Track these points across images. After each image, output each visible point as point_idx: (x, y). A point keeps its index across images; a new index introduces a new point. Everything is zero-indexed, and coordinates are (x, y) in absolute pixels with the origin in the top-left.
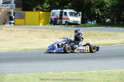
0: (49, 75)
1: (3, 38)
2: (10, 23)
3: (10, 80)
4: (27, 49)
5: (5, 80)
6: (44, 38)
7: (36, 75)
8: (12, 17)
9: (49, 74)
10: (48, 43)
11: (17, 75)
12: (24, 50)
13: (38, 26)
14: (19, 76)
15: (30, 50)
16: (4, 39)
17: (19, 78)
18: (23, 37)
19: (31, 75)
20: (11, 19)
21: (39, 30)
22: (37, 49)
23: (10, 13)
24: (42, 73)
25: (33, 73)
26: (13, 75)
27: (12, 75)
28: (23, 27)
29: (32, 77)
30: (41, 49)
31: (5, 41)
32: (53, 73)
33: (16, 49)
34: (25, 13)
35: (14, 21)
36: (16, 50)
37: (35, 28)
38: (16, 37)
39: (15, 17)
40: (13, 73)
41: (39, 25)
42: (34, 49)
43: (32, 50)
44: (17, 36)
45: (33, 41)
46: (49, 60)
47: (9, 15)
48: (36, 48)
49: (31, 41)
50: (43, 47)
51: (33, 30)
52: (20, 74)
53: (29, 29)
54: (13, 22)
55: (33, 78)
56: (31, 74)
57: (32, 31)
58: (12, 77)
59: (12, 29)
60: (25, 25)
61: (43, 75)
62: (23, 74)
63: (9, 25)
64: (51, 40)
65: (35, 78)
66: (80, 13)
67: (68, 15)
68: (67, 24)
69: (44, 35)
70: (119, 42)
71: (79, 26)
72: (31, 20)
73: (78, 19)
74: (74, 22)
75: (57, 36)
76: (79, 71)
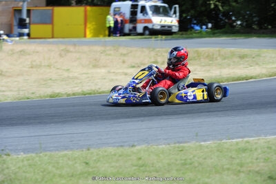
0: (106, 154)
1: (4, 70)
2: (21, 35)
3: (19, 168)
4: (58, 95)
5: (8, 168)
6: (95, 66)
7: (77, 153)
8: (25, 20)
9: (105, 152)
10: (105, 79)
11: (34, 155)
12: (51, 96)
13: (83, 39)
14: (40, 157)
15: (65, 97)
16: (6, 72)
17: (39, 163)
18: (49, 66)
19: (65, 155)
20: (22, 24)
21: (85, 48)
22: (79, 94)
23: (19, 11)
24: (92, 150)
25: (72, 149)
26: (24, 156)
27: (22, 156)
28: (50, 43)
29: (69, 159)
30: (90, 94)
31: (9, 76)
32: (115, 148)
33: (33, 93)
34: (53, 10)
35: (29, 28)
36: (33, 96)
37: (75, 45)
38: (32, 67)
39: (30, 20)
40: (25, 151)
41: (85, 36)
42: (74, 94)
43: (69, 95)
44: (34, 63)
45: (71, 75)
46: (107, 119)
47: (18, 17)
48: (78, 90)
49: (66, 74)
50: (93, 88)
51: (71, 48)
52: (41, 153)
53: (63, 47)
54: (26, 31)
55: (70, 163)
56: (66, 152)
57: (68, 51)
58: (23, 161)
59: (24, 47)
60: (53, 37)
61: (92, 153)
62: (48, 153)
63: (18, 38)
64: (113, 71)
65: (76, 163)
66: (175, 8)
67: (150, 13)
68: (147, 32)
69: (96, 60)
70: (264, 71)
71: (174, 36)
72: (68, 25)
73: (172, 21)
74: (163, 28)
75: (124, 62)
76: (175, 143)
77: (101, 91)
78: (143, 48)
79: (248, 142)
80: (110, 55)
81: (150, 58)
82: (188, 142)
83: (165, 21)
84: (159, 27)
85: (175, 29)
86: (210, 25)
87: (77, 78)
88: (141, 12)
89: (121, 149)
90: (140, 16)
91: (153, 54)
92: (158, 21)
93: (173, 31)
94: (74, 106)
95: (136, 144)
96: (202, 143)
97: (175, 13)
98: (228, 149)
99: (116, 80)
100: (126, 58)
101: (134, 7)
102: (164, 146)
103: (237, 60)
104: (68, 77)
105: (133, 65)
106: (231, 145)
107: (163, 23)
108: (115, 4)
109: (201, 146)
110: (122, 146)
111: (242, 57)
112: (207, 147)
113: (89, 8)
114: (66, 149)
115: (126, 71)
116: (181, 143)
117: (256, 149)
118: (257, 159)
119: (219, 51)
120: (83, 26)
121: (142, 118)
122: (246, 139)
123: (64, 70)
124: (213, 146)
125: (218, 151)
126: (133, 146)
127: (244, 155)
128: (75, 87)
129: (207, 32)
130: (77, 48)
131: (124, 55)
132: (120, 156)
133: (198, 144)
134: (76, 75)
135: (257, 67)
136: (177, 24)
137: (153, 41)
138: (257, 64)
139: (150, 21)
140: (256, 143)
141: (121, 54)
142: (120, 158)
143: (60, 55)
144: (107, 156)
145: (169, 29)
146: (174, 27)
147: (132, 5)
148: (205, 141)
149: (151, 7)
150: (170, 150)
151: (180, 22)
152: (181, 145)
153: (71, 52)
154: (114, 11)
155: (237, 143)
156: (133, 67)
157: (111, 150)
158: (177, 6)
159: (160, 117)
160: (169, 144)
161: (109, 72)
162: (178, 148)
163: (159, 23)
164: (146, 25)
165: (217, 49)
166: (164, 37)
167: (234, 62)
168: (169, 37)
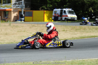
41: (44, 21)
54: (23, 19)
67: (67, 13)
68: (66, 20)
72: (38, 17)
73: (75, 16)
74: (72, 19)
84: (70, 18)
85: (76, 19)
86: (89, 18)
88: (64, 13)
90: (63, 14)
92: (70, 16)
101: (62, 11)
107: (72, 17)
136: (77, 17)
137: (66, 23)
145: (74, 19)
147: (61, 10)
163: (70, 17)
164: (66, 17)
166: (70, 22)
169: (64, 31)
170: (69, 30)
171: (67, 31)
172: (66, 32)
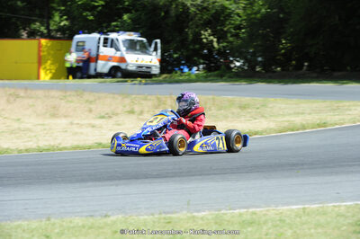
0: (72, 225)
4: (7, 150)
6: (54, 116)
7: (34, 224)
9: (71, 222)
10: (66, 131)
13: (36, 82)
15: (16, 153)
19: (19, 226)
21: (40, 93)
22: (34, 150)
24: (53, 220)
25: (26, 219)
30: (48, 150)
32: (84, 218)
37: (26, 89)
41: (38, 78)
42: (27, 150)
43: (20, 151)
45: (22, 126)
46: (71, 182)
48: (32, 145)
49: (16, 125)
50: (52, 143)
51: (22, 93)
53: (12, 91)
55: (26, 236)
56: (19, 222)
57: (18, 96)
61: (54, 224)
64: (76, 122)
65: (33, 236)
66: (156, 43)
67: (123, 49)
68: (119, 74)
69: (54, 107)
70: (272, 125)
71: (154, 79)
72: (16, 63)
73: (152, 60)
74: (141, 69)
75: (90, 111)
76: (160, 214)
77: (61, 146)
78: (114, 94)
79: (254, 213)
80: (71, 102)
81: (125, 106)
82: (177, 212)
83: (143, 60)
84: (134, 68)
85: (156, 71)
86: (201, 66)
87: (30, 130)
89: (91, 220)
91: (127, 101)
92: (134, 60)
93: (153, 72)
94: (28, 165)
95: (109, 213)
96: (195, 214)
97: (156, 49)
98: (229, 221)
99: (82, 133)
100: (93, 106)
102: (146, 217)
103: (236, 110)
104: (19, 129)
105: (103, 114)
106: (233, 217)
107: (140, 63)
108: (78, 37)
109: (194, 217)
110: (91, 216)
111: (242, 107)
112: (202, 219)
113: (44, 41)
114: (20, 219)
115: (93, 122)
116: (168, 213)
117: (265, 222)
118: (266, 235)
119: (213, 99)
120: (36, 65)
121: (117, 182)
122: (251, 210)
123: (13, 119)
124: (210, 217)
125: (216, 223)
126: (106, 216)
127: (249, 229)
128: (28, 141)
129: (197, 75)
130: (29, 92)
131: (91, 102)
132: (90, 228)
133: (189, 215)
134: (29, 126)
135: (263, 120)
136: (158, 64)
137: (129, 85)
138: (263, 116)
139: (122, 60)
140: (265, 215)
141: (87, 101)
142: (90, 231)
143: (8, 101)
144: (73, 227)
145: (148, 70)
146: (153, 68)
148: (198, 211)
149: (124, 42)
150: (154, 222)
151: (162, 61)
152: (169, 215)
153: (22, 97)
154: (77, 46)
155: (241, 215)
156: (103, 117)
157: (78, 221)
158: (158, 41)
159: (140, 181)
160: (153, 214)
161: (72, 124)
162: (165, 218)
165: (210, 97)
166: (144, 81)
167: (233, 113)
168: (148, 80)
169: (132, 112)
170: (148, 111)
171: (141, 113)
172: (141, 117)
